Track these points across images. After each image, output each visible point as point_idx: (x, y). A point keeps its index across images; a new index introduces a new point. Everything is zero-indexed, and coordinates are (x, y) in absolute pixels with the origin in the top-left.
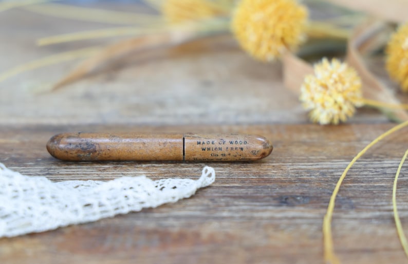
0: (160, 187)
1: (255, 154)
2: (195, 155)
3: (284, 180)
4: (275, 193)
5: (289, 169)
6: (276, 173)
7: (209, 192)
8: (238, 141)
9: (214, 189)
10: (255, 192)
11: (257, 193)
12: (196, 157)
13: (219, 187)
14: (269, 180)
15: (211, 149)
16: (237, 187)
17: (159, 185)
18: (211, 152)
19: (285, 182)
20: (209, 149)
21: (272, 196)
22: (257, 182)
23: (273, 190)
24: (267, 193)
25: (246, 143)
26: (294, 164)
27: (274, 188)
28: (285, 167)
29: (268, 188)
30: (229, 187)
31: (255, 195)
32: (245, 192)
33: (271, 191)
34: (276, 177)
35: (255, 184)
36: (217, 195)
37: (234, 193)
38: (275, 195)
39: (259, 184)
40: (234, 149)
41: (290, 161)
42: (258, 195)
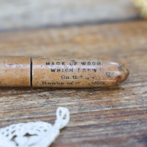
0: (11, 136)
1: (109, 76)
2: (43, 77)
3: (141, 109)
4: (138, 132)
5: (141, 92)
6: (129, 100)
7: (65, 136)
8: (91, 62)
9: (70, 131)
10: (116, 131)
11: (118, 133)
12: (44, 79)
13: (75, 127)
14: (124, 112)
15: (61, 71)
16: (94, 125)
17: (10, 132)
18: (61, 73)
19: (143, 114)
20: (59, 70)
21: (135, 137)
22: (113, 115)
23: (134, 126)
24: (129, 133)
25: (99, 64)
26: (144, 84)
27: (134, 124)
28: (135, 89)
29: (127, 123)
30: (85, 127)
31: (116, 136)
32: (104, 133)
33: (132, 128)
34: (131, 107)
35: (112, 119)
36: (75, 140)
37: (94, 136)
38: (137, 134)
39: (116, 119)
40: (87, 70)
41: (139, 80)
42: (120, 136)
